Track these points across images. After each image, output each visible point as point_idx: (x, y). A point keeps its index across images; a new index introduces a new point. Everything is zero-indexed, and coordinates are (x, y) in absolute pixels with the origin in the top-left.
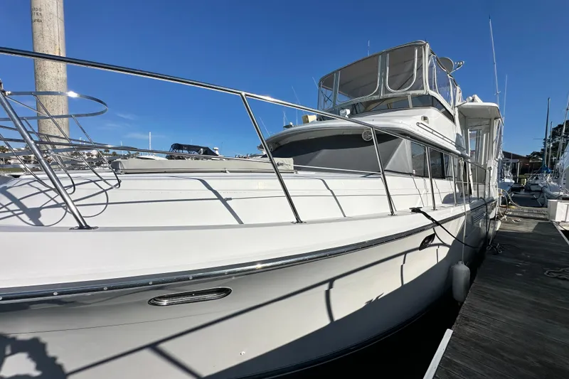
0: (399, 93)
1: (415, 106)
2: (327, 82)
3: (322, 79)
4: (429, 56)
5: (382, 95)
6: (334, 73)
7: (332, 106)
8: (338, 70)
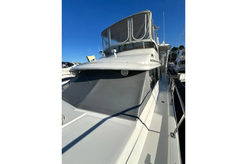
0: (139, 41)
1: (146, 47)
2: (105, 34)
3: (102, 33)
4: (152, 20)
5: (131, 42)
6: (107, 29)
7: (108, 47)
8: (109, 28)
